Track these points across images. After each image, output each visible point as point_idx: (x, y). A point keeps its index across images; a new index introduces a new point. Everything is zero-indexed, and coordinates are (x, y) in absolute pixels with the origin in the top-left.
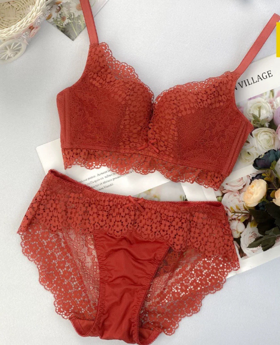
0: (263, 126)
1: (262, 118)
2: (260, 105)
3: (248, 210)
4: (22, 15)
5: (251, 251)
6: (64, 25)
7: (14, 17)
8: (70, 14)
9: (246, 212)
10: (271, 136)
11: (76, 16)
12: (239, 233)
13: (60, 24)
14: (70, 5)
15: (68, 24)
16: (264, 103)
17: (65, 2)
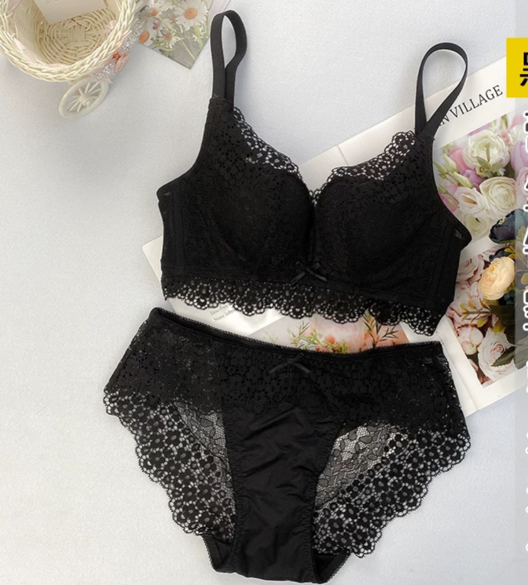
0: (495, 175)
1: (492, 162)
2: (486, 141)
3: (489, 308)
4: (96, 37)
5: (497, 371)
6: (171, 47)
7: (83, 41)
8: (176, 26)
9: (484, 310)
10: (509, 188)
11: (188, 28)
12: (475, 346)
13: (163, 46)
14: (174, 12)
15: (177, 43)
16: (494, 138)
17: (165, 10)
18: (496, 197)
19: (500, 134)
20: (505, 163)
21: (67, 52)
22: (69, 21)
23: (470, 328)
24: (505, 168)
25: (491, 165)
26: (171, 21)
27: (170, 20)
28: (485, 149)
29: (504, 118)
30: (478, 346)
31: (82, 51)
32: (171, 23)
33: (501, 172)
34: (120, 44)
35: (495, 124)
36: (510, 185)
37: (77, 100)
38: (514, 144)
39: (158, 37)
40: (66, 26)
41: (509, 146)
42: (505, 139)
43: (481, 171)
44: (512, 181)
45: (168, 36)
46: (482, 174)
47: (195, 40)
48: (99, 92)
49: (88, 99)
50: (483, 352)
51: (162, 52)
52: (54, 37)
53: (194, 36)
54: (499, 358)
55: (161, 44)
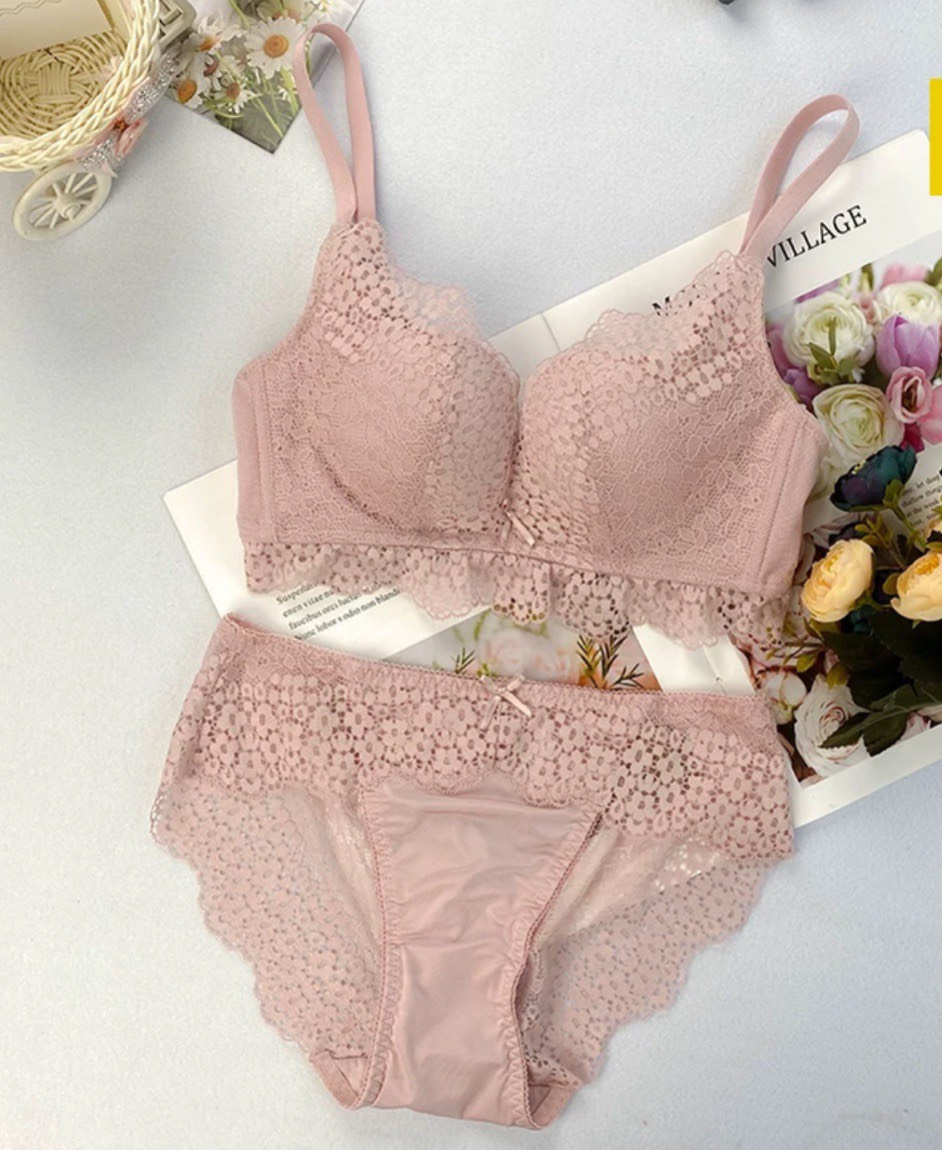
0: (844, 380)
1: (840, 355)
2: (830, 314)
3: (820, 636)
4: (90, 87)
5: (830, 759)
6: (237, 111)
7: (66, 93)
8: (249, 72)
9: (811, 640)
10: (870, 407)
11: (269, 75)
12: (790, 709)
13: (223, 108)
14: (245, 44)
15: (249, 104)
16: (845, 309)
17: (228, 40)
18: (842, 424)
19: (858, 302)
20: (865, 357)
21: (33, 114)
22: (40, 54)
23: (782, 674)
24: (863, 368)
25: (838, 361)
26: (239, 61)
27: (237, 58)
28: (827, 329)
29: (867, 270)
30: (795, 708)
31: (62, 112)
32: (239, 64)
33: (857, 376)
34: (125, 104)
35: (849, 282)
36: (873, 401)
37: (48, 206)
38: (884, 322)
39: (213, 91)
40: (34, 62)
41: (874, 324)
42: (867, 311)
43: (817, 373)
44: (875, 392)
45: (232, 91)
46: (819, 377)
47: (284, 98)
48: (93, 192)
49: (69, 205)
50: (805, 720)
51: (220, 120)
52: (11, 84)
53: (282, 90)
54: (835, 734)
55: (220, 106)
